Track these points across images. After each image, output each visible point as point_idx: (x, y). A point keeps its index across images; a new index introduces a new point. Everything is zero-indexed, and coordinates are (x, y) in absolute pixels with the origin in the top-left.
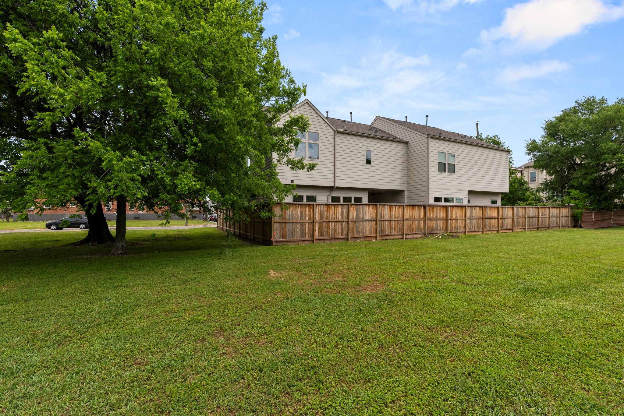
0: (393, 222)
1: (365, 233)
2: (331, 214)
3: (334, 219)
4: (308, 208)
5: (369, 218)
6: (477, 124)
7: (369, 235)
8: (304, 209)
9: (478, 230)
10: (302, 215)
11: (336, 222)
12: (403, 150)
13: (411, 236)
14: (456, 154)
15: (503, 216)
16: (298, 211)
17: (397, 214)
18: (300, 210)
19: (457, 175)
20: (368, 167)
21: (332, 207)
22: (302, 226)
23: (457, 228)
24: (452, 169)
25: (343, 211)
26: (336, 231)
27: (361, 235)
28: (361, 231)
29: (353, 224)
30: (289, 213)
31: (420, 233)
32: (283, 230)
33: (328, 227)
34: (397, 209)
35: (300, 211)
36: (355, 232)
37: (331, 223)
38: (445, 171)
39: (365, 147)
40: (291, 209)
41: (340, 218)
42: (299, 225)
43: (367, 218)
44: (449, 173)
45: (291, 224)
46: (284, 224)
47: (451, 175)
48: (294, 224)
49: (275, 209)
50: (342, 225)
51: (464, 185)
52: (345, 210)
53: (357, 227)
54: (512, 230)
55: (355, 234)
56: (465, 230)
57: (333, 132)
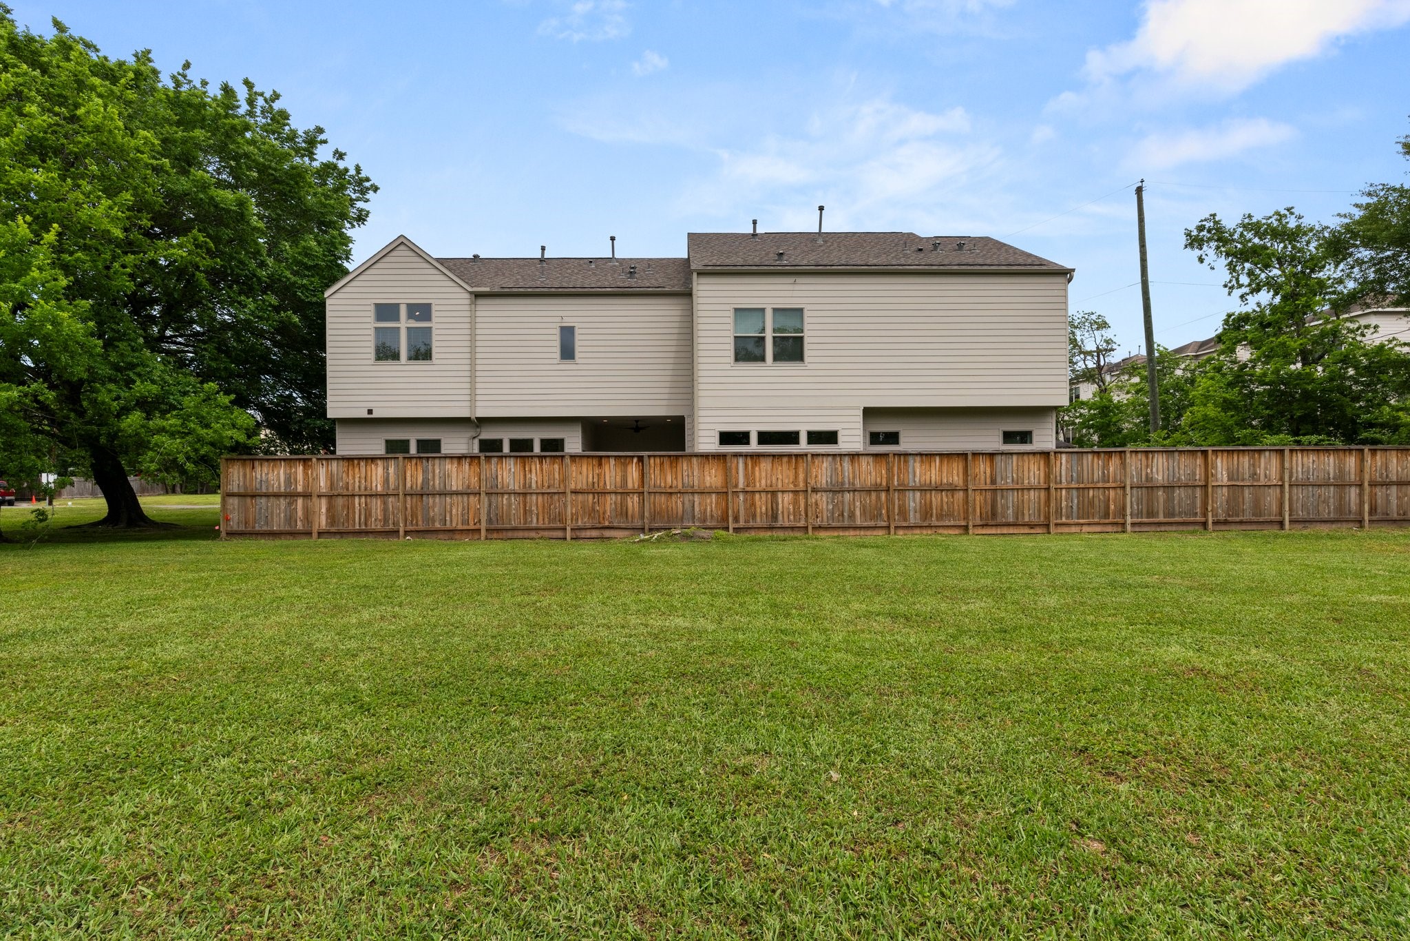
0: (534, 497)
1: (448, 523)
2: (357, 480)
3: (366, 489)
4: (301, 467)
5: (460, 488)
6: (1139, 191)
7: (460, 527)
8: (293, 470)
9: (865, 524)
10: (288, 481)
11: (371, 496)
12: (679, 313)
13: (594, 533)
14: (806, 307)
15: (993, 482)
16: (279, 474)
17: (546, 478)
18: (285, 471)
19: (810, 366)
20: (568, 366)
21: (359, 464)
22: (290, 504)
23: (775, 517)
24: (791, 349)
25: (388, 474)
26: (370, 515)
27: (438, 525)
28: (437, 518)
29: (414, 500)
30: (259, 477)
31: (623, 525)
32: (247, 510)
33: (349, 508)
34: (545, 466)
35: (285, 473)
36: (420, 518)
37: (357, 499)
38: (762, 358)
39: (559, 319)
40: (265, 470)
41: (379, 488)
42: (283, 502)
43: (454, 488)
44: (778, 364)
45: (263, 500)
46: (249, 500)
47: (788, 369)
48: (272, 499)
49: (231, 470)
50: (385, 503)
51: (847, 393)
52: (391, 470)
53: (427, 509)
54: (1048, 526)
55: (420, 523)
56: (806, 521)
57: (467, 296)
